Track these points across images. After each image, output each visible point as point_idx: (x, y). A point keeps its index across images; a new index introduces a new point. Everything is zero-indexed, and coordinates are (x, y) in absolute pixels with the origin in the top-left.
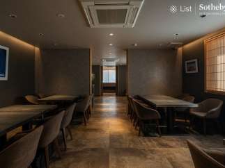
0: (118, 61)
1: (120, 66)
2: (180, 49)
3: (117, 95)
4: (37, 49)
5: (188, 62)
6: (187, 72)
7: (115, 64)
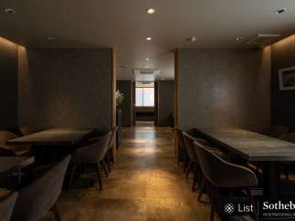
0: (158, 72)
1: (161, 81)
2: (267, 49)
3: (156, 125)
4: (22, 49)
5: (284, 70)
6: (282, 88)
7: (153, 79)
